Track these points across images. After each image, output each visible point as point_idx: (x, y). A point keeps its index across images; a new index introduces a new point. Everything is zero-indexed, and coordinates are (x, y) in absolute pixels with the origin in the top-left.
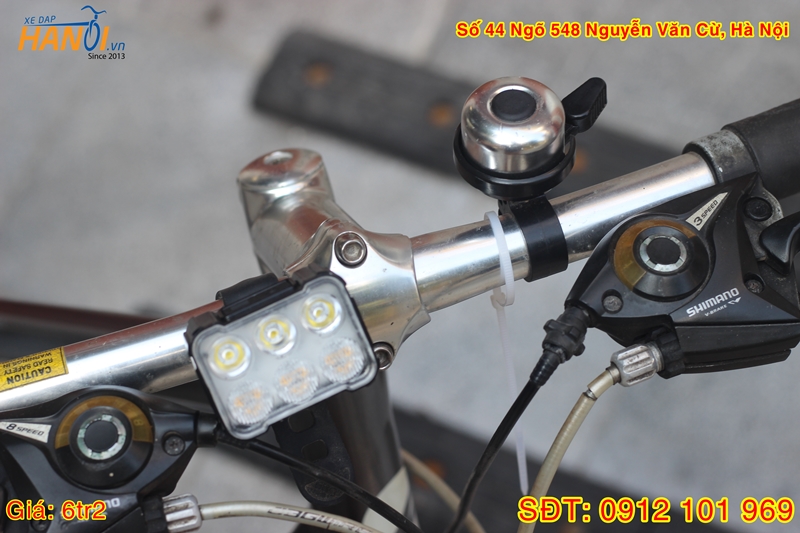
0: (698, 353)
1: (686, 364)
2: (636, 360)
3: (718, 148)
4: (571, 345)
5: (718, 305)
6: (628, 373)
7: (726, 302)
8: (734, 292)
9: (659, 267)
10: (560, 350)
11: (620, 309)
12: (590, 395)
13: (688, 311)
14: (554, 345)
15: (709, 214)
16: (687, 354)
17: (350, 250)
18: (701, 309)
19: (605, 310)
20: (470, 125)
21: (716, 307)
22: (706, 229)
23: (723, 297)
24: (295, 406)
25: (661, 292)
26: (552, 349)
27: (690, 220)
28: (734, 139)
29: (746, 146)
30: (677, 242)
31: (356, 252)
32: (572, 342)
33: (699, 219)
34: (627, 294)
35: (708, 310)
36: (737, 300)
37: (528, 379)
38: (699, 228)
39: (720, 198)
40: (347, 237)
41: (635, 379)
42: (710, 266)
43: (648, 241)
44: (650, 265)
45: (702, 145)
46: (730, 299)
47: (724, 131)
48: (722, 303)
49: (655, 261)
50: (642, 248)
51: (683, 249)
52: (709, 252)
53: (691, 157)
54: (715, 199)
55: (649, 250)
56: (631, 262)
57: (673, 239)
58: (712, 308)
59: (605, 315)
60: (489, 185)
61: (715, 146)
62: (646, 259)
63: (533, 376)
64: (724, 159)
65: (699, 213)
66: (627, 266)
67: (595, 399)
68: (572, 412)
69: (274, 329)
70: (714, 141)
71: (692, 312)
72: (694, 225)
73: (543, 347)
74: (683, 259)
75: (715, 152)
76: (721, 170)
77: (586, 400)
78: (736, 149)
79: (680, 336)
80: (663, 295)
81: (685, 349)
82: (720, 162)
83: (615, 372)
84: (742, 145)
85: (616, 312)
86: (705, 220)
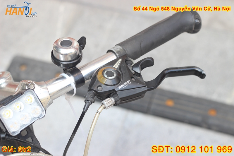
0: (123, 98)
1: (121, 101)
2: (108, 102)
3: (116, 50)
4: (92, 100)
5: (126, 85)
6: (107, 105)
7: (128, 84)
8: (129, 81)
9: (110, 78)
10: (89, 102)
11: (102, 90)
12: (98, 112)
13: (119, 87)
14: (88, 101)
15: (118, 64)
16: (121, 98)
17: (31, 86)
18: (122, 86)
19: (98, 90)
20: (55, 49)
21: (125, 85)
22: (118, 68)
23: (127, 83)
24: (26, 125)
25: (111, 84)
26: (88, 102)
27: (114, 66)
28: (119, 47)
29: (123, 48)
30: (113, 71)
31: (32, 86)
32: (92, 99)
33: (116, 65)
34: (103, 86)
35: (124, 86)
36: (130, 83)
37: (82, 111)
38: (117, 68)
39: (120, 60)
40: (29, 82)
41: (109, 106)
42: (122, 76)
43: (105, 72)
44: (108, 78)
45: (112, 49)
46: (128, 83)
47: (116, 46)
48: (127, 84)
49: (108, 76)
50: (105, 74)
51: (115, 73)
52: (121, 73)
53: (110, 53)
54: (119, 61)
55: (106, 74)
56: (103, 78)
57: (111, 71)
58: (125, 86)
59: (99, 92)
60: (61, 64)
61: (115, 49)
62: (106, 76)
63: (84, 110)
64: (118, 52)
65: (116, 64)
66: (102, 79)
67: (100, 113)
68: (95, 118)
69: (18, 106)
70: (114, 48)
71: (120, 87)
72: (115, 67)
73: (85, 102)
74: (115, 75)
75: (116, 51)
76: (118, 54)
77: (98, 113)
78: (120, 49)
79: (118, 94)
80: (112, 84)
81: (120, 97)
82: (117, 53)
83: (104, 106)
84: (122, 48)
85: (101, 90)
86: (118, 66)
